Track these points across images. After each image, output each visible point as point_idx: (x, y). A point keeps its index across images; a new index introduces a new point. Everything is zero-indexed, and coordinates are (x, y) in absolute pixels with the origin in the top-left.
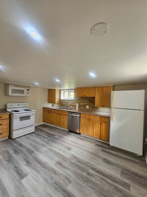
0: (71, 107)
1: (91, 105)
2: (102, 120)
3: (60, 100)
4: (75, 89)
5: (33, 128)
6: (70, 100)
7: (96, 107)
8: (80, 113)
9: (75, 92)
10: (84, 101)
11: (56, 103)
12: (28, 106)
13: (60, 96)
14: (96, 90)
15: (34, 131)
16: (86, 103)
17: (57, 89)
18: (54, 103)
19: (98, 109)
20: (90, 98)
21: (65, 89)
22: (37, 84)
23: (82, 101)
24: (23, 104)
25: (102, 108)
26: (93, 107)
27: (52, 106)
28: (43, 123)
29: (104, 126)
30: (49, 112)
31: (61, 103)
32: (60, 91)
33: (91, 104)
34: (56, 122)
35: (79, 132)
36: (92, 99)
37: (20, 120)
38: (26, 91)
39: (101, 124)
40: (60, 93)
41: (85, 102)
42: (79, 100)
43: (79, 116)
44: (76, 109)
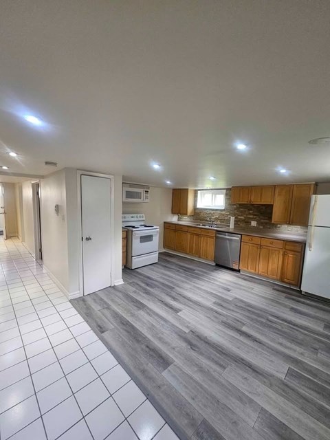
0: (219, 223)
1: (262, 221)
2: (287, 247)
3: (195, 209)
4: (227, 189)
5: (156, 255)
6: (217, 210)
7: (273, 224)
8: (241, 235)
9: (226, 194)
10: (246, 213)
11: (188, 214)
12: (144, 219)
13: (195, 201)
14: (277, 191)
15: (157, 261)
16: (252, 216)
17: (191, 189)
18: (186, 214)
19: (276, 227)
20: (261, 207)
21: (206, 188)
22: (168, 182)
23: (241, 212)
24: (139, 215)
25: (286, 226)
26: (266, 223)
27: (178, 220)
28: (164, 251)
29: (291, 259)
30: (175, 230)
31: (198, 214)
32: (196, 192)
33: (261, 219)
34: (191, 249)
35: (237, 268)
36: (264, 208)
37: (141, 242)
38: (143, 195)
39: (284, 255)
40: (196, 196)
41: (250, 214)
42: (235, 209)
43: (238, 239)
44: (229, 226)
